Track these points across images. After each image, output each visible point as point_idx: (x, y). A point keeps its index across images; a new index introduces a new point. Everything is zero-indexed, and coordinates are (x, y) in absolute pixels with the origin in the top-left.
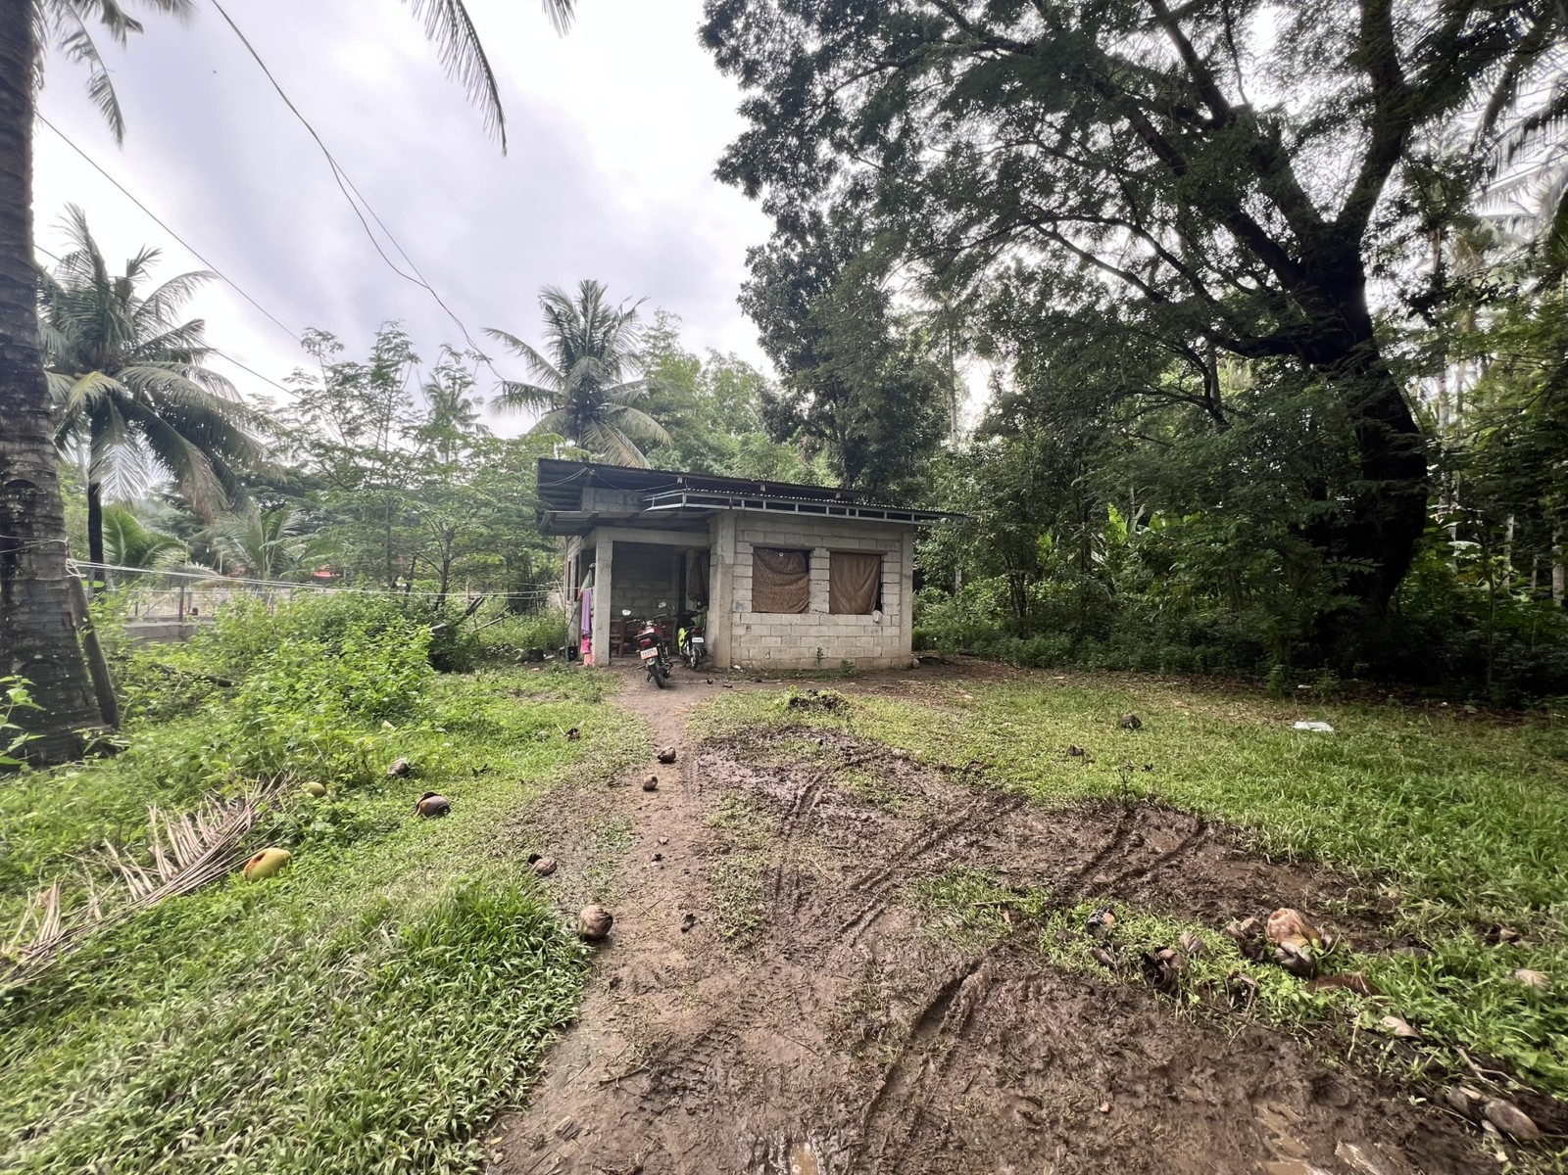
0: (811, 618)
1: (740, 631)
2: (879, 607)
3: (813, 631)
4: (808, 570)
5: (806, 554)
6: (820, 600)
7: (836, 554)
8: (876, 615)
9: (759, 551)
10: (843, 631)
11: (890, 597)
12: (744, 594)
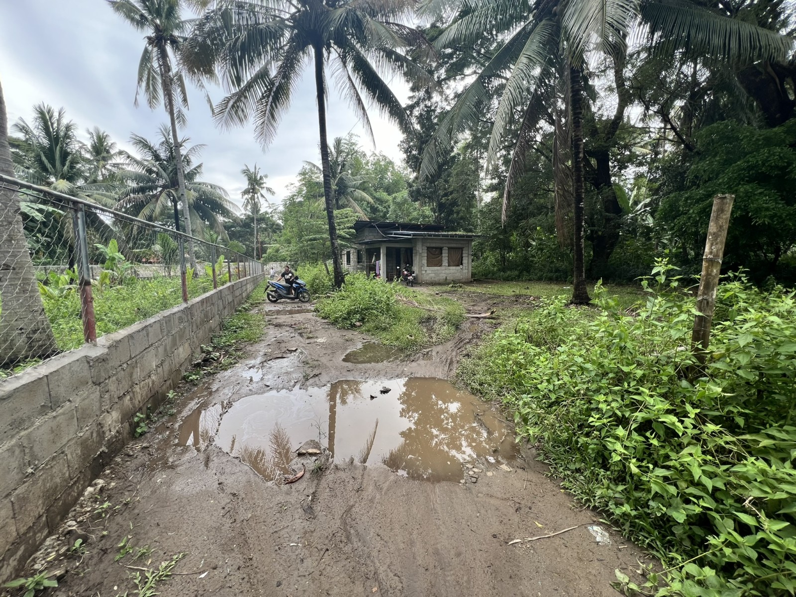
0: (443, 268)
1: (424, 272)
2: (462, 264)
3: (443, 272)
4: (441, 253)
5: (441, 249)
6: (445, 263)
7: (449, 248)
8: (461, 266)
9: (428, 248)
10: (452, 271)
11: (465, 261)
12: (425, 262)
